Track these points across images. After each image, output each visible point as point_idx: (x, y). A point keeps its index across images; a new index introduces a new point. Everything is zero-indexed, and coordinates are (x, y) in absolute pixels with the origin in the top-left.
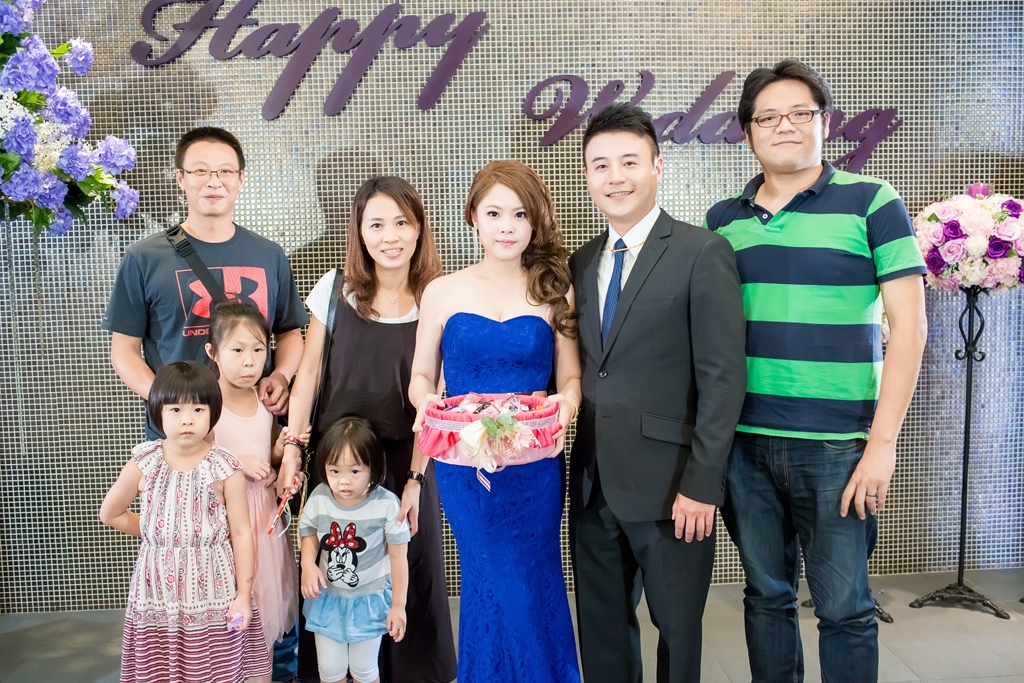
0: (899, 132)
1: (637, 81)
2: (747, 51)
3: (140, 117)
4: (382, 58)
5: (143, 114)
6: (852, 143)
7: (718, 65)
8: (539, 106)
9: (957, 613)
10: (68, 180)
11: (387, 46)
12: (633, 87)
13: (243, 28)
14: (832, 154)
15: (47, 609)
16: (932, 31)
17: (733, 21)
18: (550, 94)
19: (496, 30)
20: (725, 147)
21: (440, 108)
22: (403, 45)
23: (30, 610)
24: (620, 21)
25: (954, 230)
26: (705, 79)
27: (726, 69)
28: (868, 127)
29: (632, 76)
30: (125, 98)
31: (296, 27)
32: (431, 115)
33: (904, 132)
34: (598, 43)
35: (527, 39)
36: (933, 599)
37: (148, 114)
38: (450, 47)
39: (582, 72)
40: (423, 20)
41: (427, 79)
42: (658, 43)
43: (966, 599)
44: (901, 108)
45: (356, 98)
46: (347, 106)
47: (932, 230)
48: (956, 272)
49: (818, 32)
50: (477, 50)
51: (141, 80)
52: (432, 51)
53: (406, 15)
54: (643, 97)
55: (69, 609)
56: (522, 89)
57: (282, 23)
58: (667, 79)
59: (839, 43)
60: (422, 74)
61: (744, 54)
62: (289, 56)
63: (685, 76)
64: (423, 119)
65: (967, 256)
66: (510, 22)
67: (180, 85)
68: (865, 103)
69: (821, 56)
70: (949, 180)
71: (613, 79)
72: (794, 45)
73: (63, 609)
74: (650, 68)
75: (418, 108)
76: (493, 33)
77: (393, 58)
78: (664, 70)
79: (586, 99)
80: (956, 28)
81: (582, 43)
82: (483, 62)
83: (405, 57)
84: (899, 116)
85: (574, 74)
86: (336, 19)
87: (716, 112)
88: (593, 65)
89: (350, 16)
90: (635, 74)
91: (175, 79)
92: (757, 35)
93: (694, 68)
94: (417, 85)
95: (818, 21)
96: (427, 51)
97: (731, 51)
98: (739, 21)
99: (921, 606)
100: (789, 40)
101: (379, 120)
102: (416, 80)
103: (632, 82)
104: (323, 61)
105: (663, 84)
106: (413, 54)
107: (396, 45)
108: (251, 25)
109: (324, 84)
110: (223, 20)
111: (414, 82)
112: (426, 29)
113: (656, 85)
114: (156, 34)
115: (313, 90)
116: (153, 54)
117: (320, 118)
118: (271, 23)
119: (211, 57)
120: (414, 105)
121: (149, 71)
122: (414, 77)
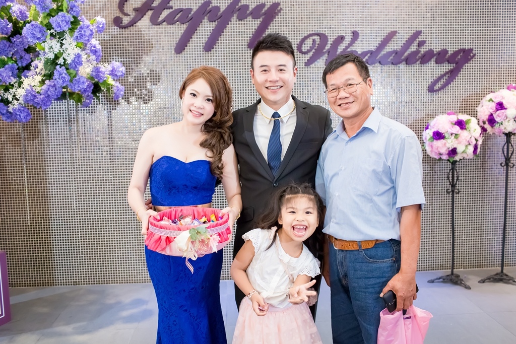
0: (474, 60)
1: (351, 36)
2: (403, 21)
3: (117, 52)
4: (231, 24)
5: (118, 50)
6: (452, 65)
7: (389, 28)
8: (305, 47)
9: (500, 286)
10: (94, 82)
11: (234, 19)
12: (349, 38)
13: (165, 10)
14: (442, 70)
15: (71, 284)
16: (490, 12)
17: (396, 7)
18: (310, 42)
19: (285, 11)
20: (392, 67)
22: (240, 18)
23: (64, 285)
24: (343, 7)
25: (500, 106)
26: (383, 34)
27: (393, 30)
28: (459, 57)
29: (348, 33)
30: (110, 43)
31: (190, 10)
33: (476, 60)
34: (333, 17)
35: (299, 15)
36: (489, 279)
37: (121, 50)
38: (263, 19)
39: (325, 31)
40: (250, 6)
41: (252, 34)
42: (361, 17)
43: (505, 279)
44: (475, 48)
45: (218, 43)
46: (215, 47)
47: (490, 106)
48: (501, 125)
49: (436, 12)
50: (276, 21)
51: (117, 34)
52: (255, 21)
53: (242, 4)
54: (354, 43)
55: (82, 284)
56: (297, 39)
57: (184, 7)
58: (365, 35)
59: (446, 17)
60: (250, 32)
61: (401, 23)
62: (187, 23)
63: (374, 33)
65: (507, 118)
66: (291, 7)
67: (136, 37)
68: (458, 46)
69: (437, 24)
70: (498, 82)
71: (339, 35)
72: (425, 19)
73: (79, 284)
74: (357, 29)
75: (248, 48)
76: (283, 13)
77: (236, 24)
78: (363, 30)
79: (327, 44)
80: (501, 10)
81: (325, 18)
82: (278, 26)
83: (242, 24)
84: (474, 52)
85: (321, 32)
86: (209, 6)
87: (388, 50)
88: (330, 28)
89: (216, 5)
90: (350, 32)
91: (133, 34)
92: (408, 13)
93: (378, 29)
95: (436, 7)
96: (252, 21)
97: (395, 21)
98: (399, 7)
99: (484, 282)
100: (423, 16)
102: (247, 34)
103: (348, 36)
104: (203, 26)
105: (363, 37)
106: (245, 22)
107: (237, 18)
108: (169, 8)
109: (204, 36)
110: (156, 7)
111: (246, 36)
112: (252, 10)
113: (360, 37)
114: (124, 13)
115: (198, 39)
116: (123, 22)
117: (202, 52)
118: (179, 7)
119: (151, 24)
120: (246, 46)
121: (121, 30)
122: (246, 33)
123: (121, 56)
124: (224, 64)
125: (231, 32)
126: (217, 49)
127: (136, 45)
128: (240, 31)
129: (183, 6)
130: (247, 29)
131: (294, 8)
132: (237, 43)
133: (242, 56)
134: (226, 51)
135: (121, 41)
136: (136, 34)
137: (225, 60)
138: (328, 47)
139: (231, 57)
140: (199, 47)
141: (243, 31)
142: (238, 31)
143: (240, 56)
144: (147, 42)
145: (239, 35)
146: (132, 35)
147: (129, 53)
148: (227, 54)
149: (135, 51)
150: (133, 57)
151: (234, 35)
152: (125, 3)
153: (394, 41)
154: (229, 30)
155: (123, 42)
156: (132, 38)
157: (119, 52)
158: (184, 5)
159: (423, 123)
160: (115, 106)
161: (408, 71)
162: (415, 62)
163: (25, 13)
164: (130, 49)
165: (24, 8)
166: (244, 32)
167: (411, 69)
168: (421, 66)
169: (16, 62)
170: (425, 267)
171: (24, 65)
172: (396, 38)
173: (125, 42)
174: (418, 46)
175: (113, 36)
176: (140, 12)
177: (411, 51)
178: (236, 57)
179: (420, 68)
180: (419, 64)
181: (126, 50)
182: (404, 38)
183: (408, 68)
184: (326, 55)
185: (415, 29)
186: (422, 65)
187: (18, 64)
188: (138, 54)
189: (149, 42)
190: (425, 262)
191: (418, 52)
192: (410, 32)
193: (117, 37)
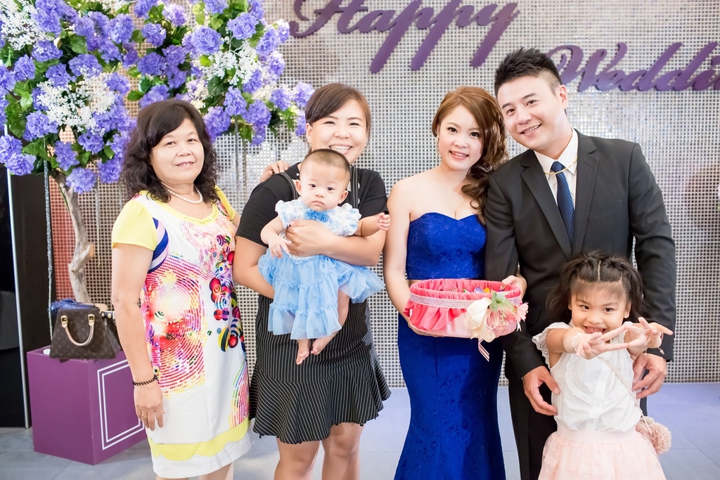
1: (615, 50)
2: (690, 29)
3: (290, 70)
4: (448, 33)
5: (292, 68)
7: (669, 39)
10: (271, 110)
11: (452, 25)
12: (612, 53)
13: (358, 13)
17: (681, 9)
19: (523, 15)
20: (672, 94)
21: (485, 66)
22: (461, 25)
24: (605, 9)
26: (660, 48)
27: (675, 41)
29: (612, 46)
31: (393, 12)
32: (479, 71)
34: (590, 24)
35: (543, 21)
37: (295, 68)
38: (492, 25)
39: (579, 43)
40: (475, 8)
41: (477, 47)
42: (630, 24)
45: (430, 59)
46: (425, 64)
51: (291, 46)
52: (481, 29)
53: (464, 5)
54: (619, 60)
57: (384, 9)
58: (635, 48)
60: (474, 44)
61: (688, 31)
62: (387, 31)
63: (647, 46)
64: (474, 73)
66: (532, 10)
67: (317, 49)
71: (599, 48)
74: (624, 41)
75: (470, 66)
76: (521, 17)
77: (455, 33)
78: (633, 42)
79: (581, 60)
81: (579, 24)
82: (514, 36)
83: (463, 33)
85: (574, 44)
86: (419, 8)
87: (667, 70)
88: (586, 39)
89: (428, 6)
90: (614, 44)
91: (313, 46)
92: (697, 18)
93: (653, 41)
94: (470, 51)
96: (477, 29)
97: (679, 29)
98: (685, 9)
101: (445, 73)
102: (470, 47)
103: (612, 50)
104: (410, 35)
105: (632, 52)
106: (468, 30)
107: (457, 25)
108: (364, 11)
109: (410, 50)
110: (345, 8)
111: (468, 49)
112: (478, 14)
113: (628, 52)
114: (302, 16)
115: (403, 53)
116: (300, 29)
117: (407, 72)
118: (376, 9)
119: (337, 32)
120: (468, 64)
121: (297, 40)
122: (468, 45)
123: (295, 75)
124: (437, 88)
125: (448, 44)
126: (428, 68)
127: (317, 60)
128: (461, 42)
129: (382, 8)
130: (470, 40)
131: (536, 10)
132: (456, 59)
133: (463, 77)
134: (441, 70)
135: (297, 55)
136: (317, 46)
137: (439, 82)
138: (583, 65)
139: (447, 79)
140: (403, 65)
141: (465, 42)
142: (457, 42)
143: (459, 77)
144: (331, 57)
145: (459, 47)
146: (311, 47)
147: (306, 72)
148: (441, 73)
149: (315, 69)
150: (312, 77)
151: (452, 47)
152: (303, 3)
153: (676, 57)
154: (445, 40)
155: (299, 57)
156: (311, 51)
157: (294, 70)
158: (384, 5)
159: (715, 173)
160: (286, 145)
161: (695, 99)
162: (706, 88)
163: (182, 15)
164: (308, 66)
165: (180, 8)
166: (466, 44)
167: (700, 97)
168: (714, 93)
169: (166, 82)
170: (712, 376)
171: (177, 86)
172: (680, 53)
173: (302, 57)
174: (711, 64)
175: (286, 48)
176: (323, 15)
177: (701, 72)
178: (454, 79)
179: (713, 95)
180: (711, 90)
181: (303, 68)
182: (691, 53)
183: (695, 95)
184: (580, 77)
185: (707, 40)
186: (716, 91)
187: (168, 86)
188: (319, 73)
189: (335, 56)
190: (712, 369)
191: (711, 72)
192: (700, 44)
193: (291, 50)
